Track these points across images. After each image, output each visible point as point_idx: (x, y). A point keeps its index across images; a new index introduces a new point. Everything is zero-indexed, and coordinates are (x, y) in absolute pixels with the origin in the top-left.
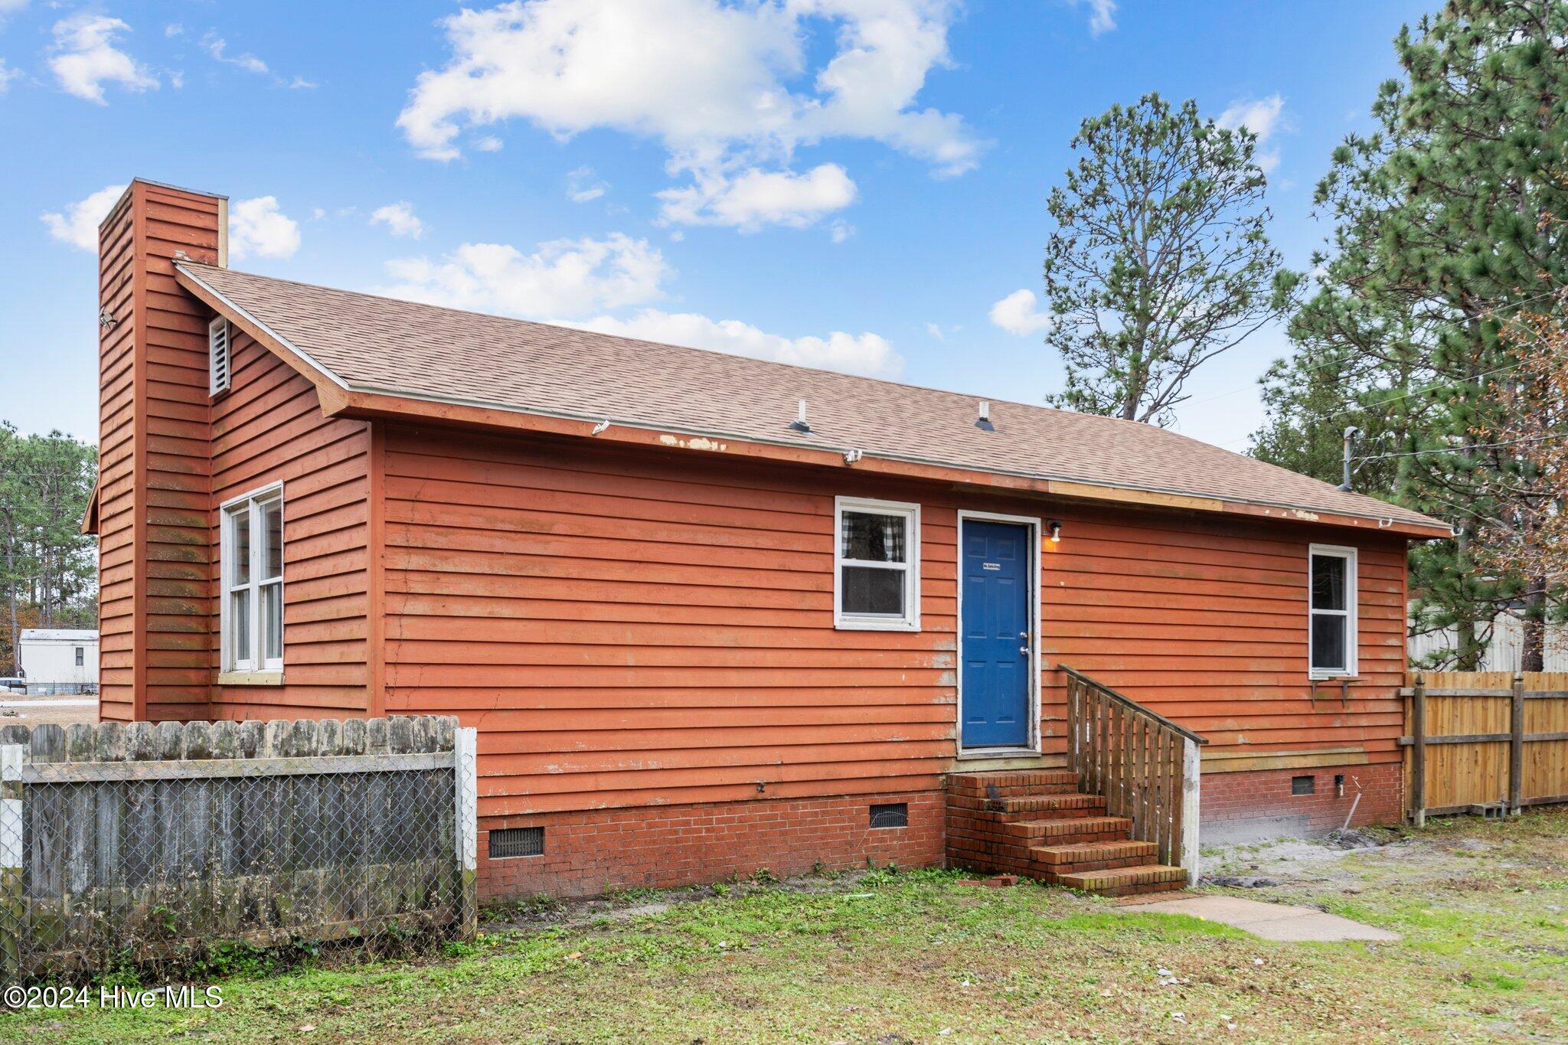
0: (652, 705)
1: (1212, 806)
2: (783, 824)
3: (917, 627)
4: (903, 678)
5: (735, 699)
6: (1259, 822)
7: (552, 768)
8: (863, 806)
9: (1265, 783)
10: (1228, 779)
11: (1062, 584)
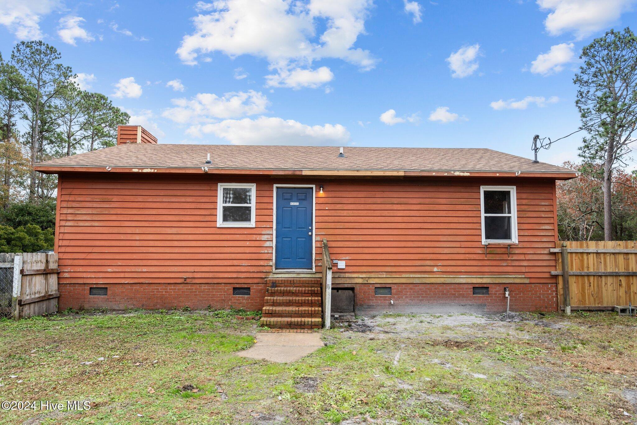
0: (145, 252)
1: (418, 297)
2: (196, 292)
3: (254, 226)
4: (248, 243)
5: (176, 250)
6: (450, 305)
7: (109, 270)
8: (230, 287)
9: (454, 289)
10: (428, 286)
11: (327, 208)
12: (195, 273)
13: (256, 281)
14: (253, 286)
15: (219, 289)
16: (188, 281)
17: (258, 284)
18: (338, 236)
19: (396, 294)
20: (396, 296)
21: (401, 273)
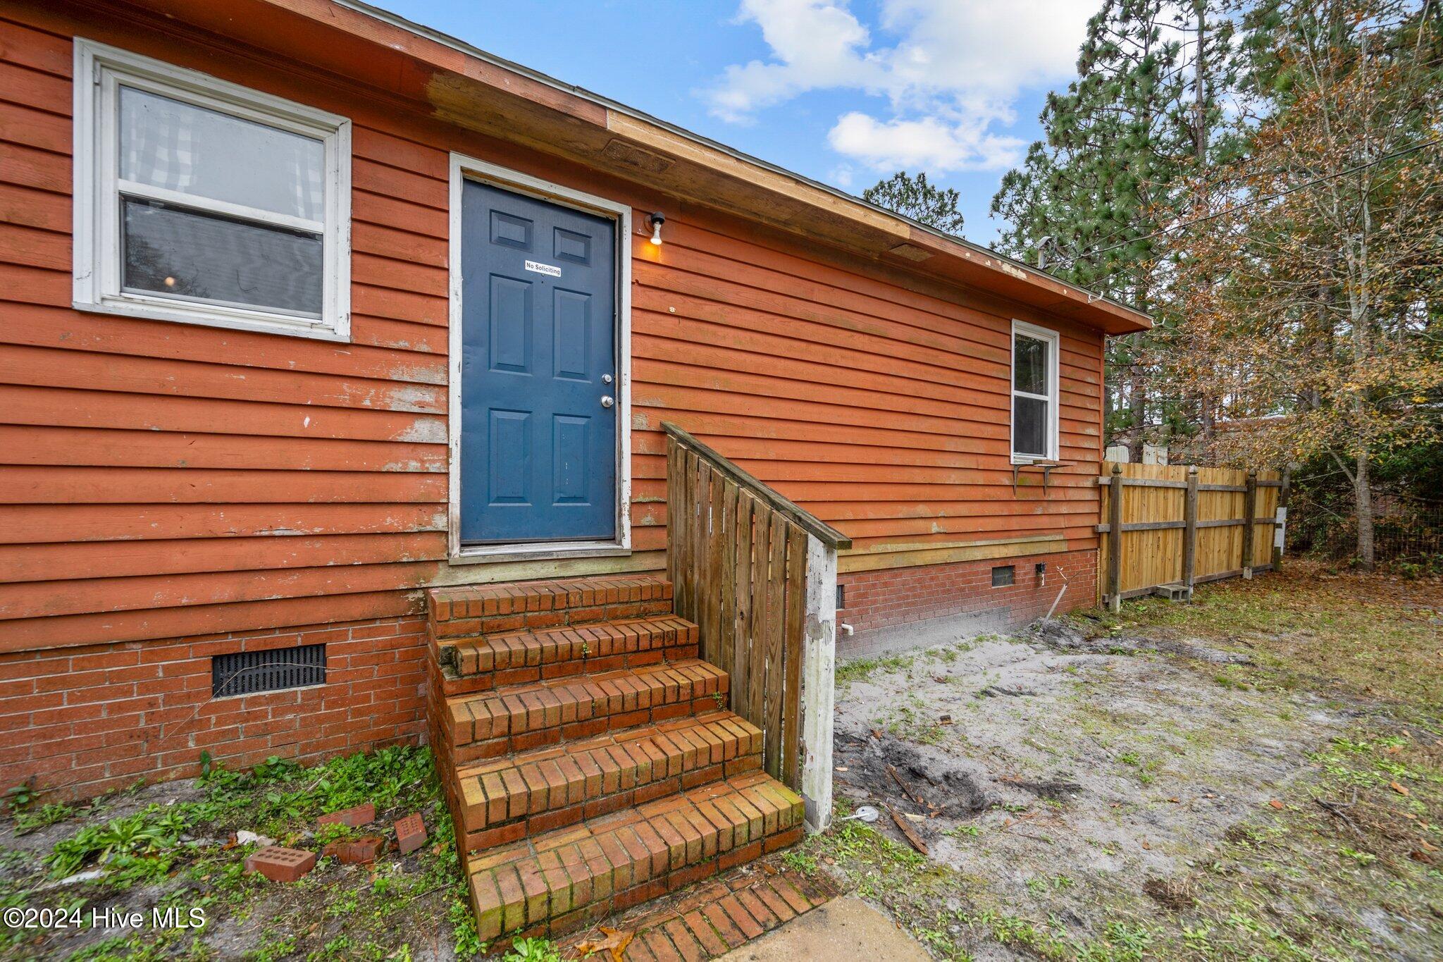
1: (899, 606)
3: (343, 332)
8: (196, 660)
9: (963, 575)
10: (919, 574)
11: (672, 310)
13: (357, 608)
14: (344, 635)
15: (112, 677)
17: (373, 620)
19: (854, 605)
20: (854, 610)
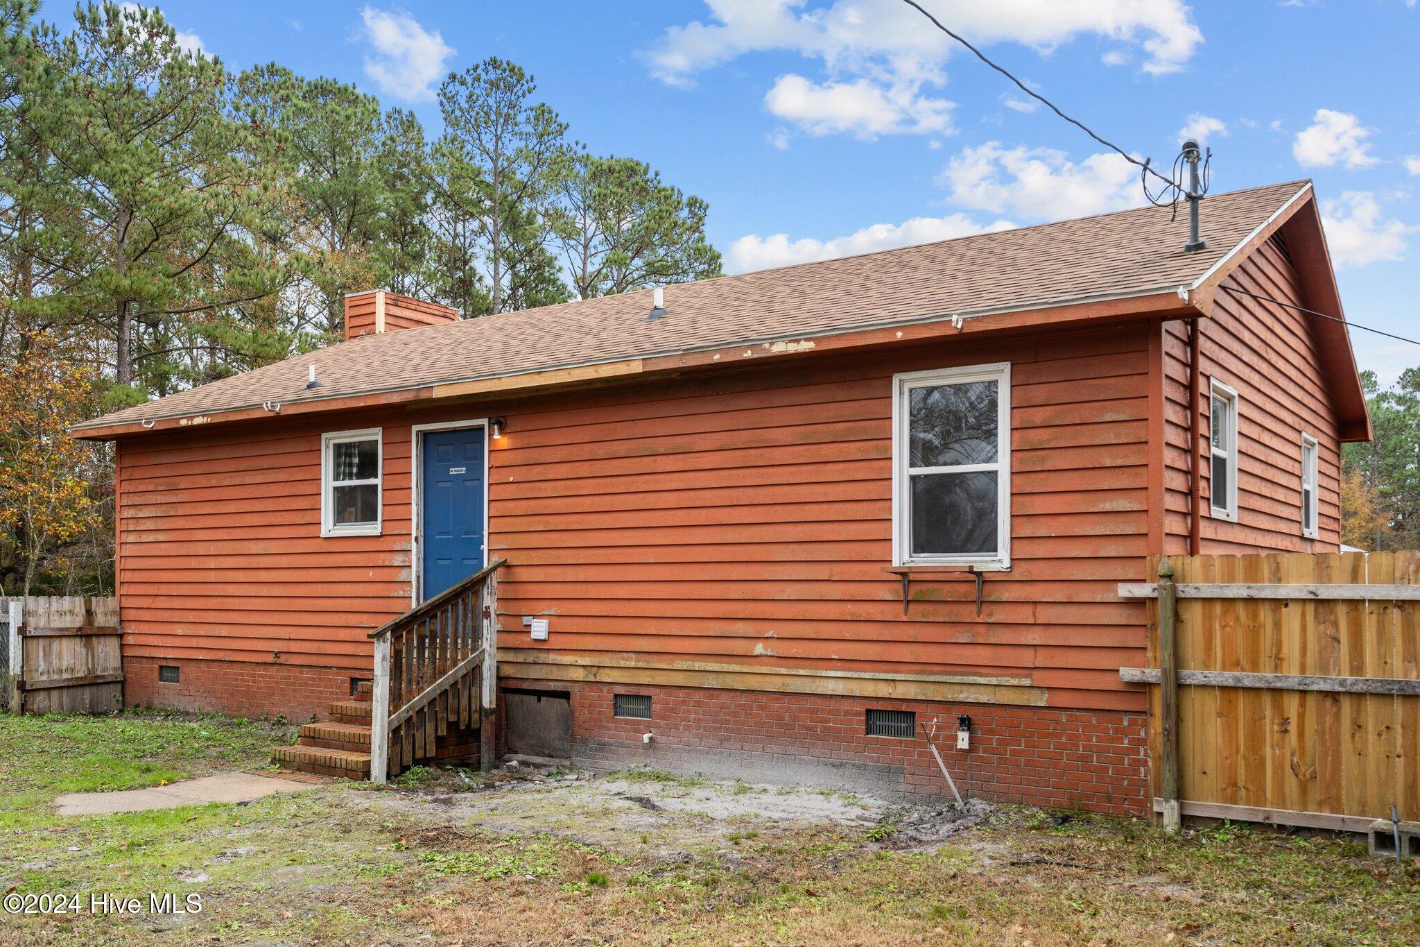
0: (222, 594)
2: (294, 684)
3: (379, 532)
4: (371, 574)
5: (265, 591)
7: (179, 632)
8: (345, 677)
9: (813, 711)
12: (292, 643)
15: (330, 680)
16: (283, 659)
18: (534, 553)
19: (663, 718)
20: (662, 722)
21: (672, 657)
